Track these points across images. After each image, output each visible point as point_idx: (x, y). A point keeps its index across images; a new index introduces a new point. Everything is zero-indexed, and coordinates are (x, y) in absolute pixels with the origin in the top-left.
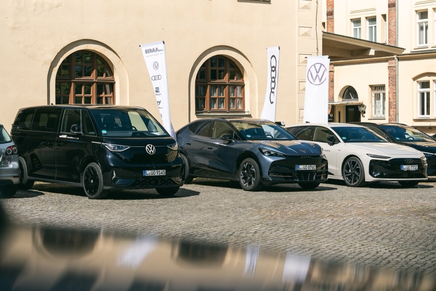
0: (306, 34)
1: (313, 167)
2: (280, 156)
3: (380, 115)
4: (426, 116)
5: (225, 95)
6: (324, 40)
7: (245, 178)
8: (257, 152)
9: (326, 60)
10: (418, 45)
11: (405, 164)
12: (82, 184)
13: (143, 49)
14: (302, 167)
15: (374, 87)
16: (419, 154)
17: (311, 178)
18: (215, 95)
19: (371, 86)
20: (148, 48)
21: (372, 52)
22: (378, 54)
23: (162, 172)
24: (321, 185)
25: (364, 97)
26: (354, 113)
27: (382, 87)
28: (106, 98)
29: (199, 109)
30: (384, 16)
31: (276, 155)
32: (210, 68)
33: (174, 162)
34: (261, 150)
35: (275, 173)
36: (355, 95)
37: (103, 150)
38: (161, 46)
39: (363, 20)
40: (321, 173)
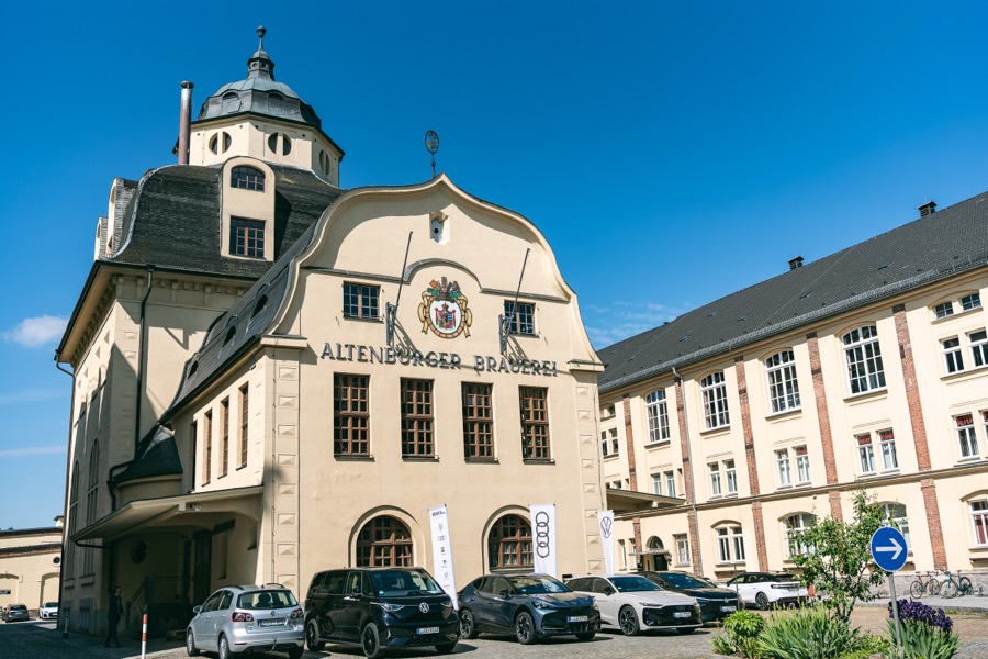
0: (590, 491)
1: (584, 619)
2: (552, 609)
3: (685, 562)
4: (727, 561)
5: (517, 551)
6: (608, 495)
7: (521, 632)
8: (530, 606)
9: (610, 514)
10: (713, 495)
11: (678, 611)
12: (362, 645)
13: (431, 512)
14: (573, 619)
15: (677, 536)
16: (692, 601)
17: (584, 629)
18: (508, 552)
19: (674, 535)
20: (436, 511)
21: (655, 504)
22: (660, 505)
23: (436, 630)
24: (597, 635)
25: (669, 545)
26: (662, 561)
27: (684, 536)
28: (405, 559)
29: (493, 565)
30: (680, 470)
31: (547, 608)
32: (502, 526)
33: (450, 619)
34: (533, 603)
35: (548, 626)
36: (661, 545)
37: (380, 611)
38: (443, 509)
39: (662, 475)
40: (593, 624)
